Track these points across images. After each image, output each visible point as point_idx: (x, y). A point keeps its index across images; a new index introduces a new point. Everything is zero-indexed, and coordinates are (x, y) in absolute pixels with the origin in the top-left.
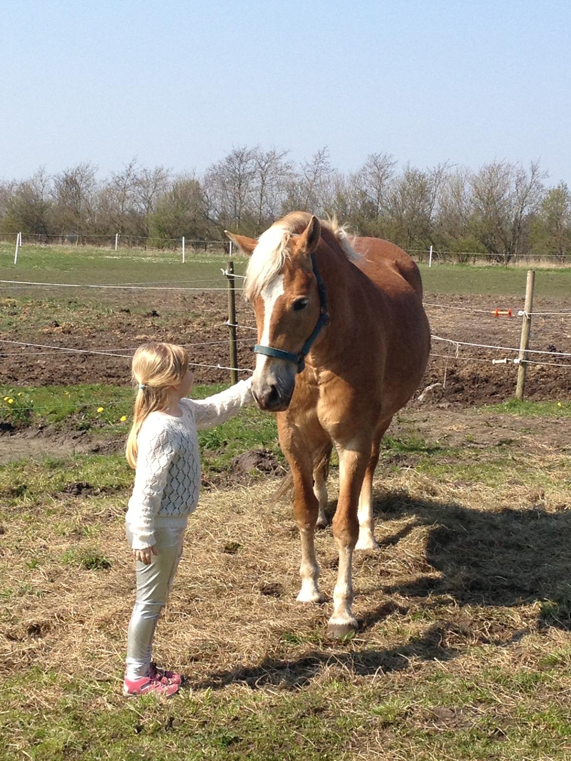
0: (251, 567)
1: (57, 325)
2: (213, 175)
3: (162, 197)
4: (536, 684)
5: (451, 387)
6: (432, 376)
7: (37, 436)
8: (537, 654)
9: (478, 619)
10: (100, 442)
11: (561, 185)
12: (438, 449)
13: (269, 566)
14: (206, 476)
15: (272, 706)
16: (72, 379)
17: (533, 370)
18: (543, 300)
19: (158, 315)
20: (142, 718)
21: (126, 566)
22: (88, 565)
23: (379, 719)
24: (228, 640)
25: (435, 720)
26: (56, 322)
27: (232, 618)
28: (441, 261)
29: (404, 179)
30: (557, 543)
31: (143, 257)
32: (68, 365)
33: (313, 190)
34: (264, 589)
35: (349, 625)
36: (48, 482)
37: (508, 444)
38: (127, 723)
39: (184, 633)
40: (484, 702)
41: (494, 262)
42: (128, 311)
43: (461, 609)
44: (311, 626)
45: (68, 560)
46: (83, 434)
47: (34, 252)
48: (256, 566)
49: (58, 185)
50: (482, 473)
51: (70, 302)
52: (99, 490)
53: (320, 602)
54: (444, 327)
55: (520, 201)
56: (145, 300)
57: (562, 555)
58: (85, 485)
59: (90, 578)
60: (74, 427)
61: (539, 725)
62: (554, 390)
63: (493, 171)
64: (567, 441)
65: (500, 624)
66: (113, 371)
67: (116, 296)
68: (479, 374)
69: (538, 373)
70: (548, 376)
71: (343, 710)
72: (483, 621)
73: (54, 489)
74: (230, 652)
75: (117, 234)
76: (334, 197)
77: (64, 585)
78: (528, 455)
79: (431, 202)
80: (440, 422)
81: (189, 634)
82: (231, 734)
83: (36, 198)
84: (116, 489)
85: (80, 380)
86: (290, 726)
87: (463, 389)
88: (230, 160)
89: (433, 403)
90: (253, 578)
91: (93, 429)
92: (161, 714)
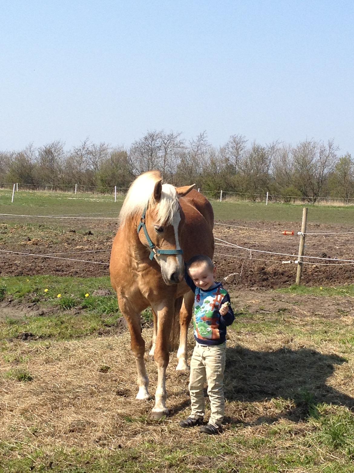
0: (114, 380)
1: (30, 240)
2: (135, 148)
3: (104, 162)
4: (262, 445)
5: (260, 277)
6: (250, 271)
7: (7, 306)
8: (267, 428)
9: (239, 410)
10: (44, 310)
11: (347, 155)
12: (241, 314)
13: (125, 380)
14: (102, 329)
15: (109, 456)
16: (34, 272)
17: (311, 267)
18: (329, 225)
19: (92, 234)
20: (35, 463)
21: (42, 380)
22: (19, 379)
23: (167, 463)
24: (92, 420)
25: (199, 463)
26: (29, 238)
27: (97, 408)
28: (274, 201)
29: (252, 151)
30: (294, 367)
31: (91, 198)
32: (33, 264)
33: (196, 157)
34: (119, 392)
35: (163, 412)
36: (8, 332)
37: (283, 311)
38: (25, 465)
39: (68, 416)
40: (230, 454)
41: (306, 202)
42: (74, 232)
43: (229, 404)
44: (142, 413)
45: (8, 376)
46: (34, 305)
47: (25, 195)
48: (117, 379)
49: (40, 154)
50: (263, 327)
51: (40, 226)
52: (38, 337)
53: (149, 399)
54: (264, 242)
55: (322, 165)
56: (86, 225)
57: (296, 374)
58: (30, 334)
59: (21, 386)
60: (29, 300)
61: (258, 466)
62: (321, 280)
63: (305, 146)
64: (319, 309)
65: (251, 412)
66: (60, 268)
67: (69, 222)
68: (278, 270)
69: (314, 270)
70: (320, 271)
71: (149, 458)
72: (241, 410)
73: (11, 336)
74: (93, 427)
75: (76, 185)
76: (209, 162)
77: (5, 390)
78: (293, 318)
79: (268, 165)
80: (246, 298)
81: (71, 417)
82: (83, 471)
83: (27, 162)
84: (48, 337)
85: (39, 273)
86: (117, 466)
87: (268, 279)
88: (146, 139)
89: (248, 287)
90: (114, 386)
91: (41, 302)
92: (46, 460)
